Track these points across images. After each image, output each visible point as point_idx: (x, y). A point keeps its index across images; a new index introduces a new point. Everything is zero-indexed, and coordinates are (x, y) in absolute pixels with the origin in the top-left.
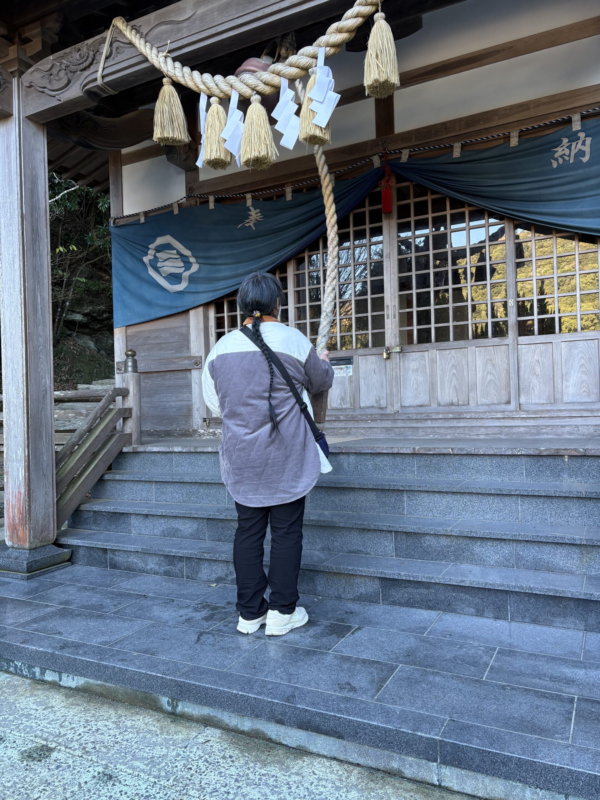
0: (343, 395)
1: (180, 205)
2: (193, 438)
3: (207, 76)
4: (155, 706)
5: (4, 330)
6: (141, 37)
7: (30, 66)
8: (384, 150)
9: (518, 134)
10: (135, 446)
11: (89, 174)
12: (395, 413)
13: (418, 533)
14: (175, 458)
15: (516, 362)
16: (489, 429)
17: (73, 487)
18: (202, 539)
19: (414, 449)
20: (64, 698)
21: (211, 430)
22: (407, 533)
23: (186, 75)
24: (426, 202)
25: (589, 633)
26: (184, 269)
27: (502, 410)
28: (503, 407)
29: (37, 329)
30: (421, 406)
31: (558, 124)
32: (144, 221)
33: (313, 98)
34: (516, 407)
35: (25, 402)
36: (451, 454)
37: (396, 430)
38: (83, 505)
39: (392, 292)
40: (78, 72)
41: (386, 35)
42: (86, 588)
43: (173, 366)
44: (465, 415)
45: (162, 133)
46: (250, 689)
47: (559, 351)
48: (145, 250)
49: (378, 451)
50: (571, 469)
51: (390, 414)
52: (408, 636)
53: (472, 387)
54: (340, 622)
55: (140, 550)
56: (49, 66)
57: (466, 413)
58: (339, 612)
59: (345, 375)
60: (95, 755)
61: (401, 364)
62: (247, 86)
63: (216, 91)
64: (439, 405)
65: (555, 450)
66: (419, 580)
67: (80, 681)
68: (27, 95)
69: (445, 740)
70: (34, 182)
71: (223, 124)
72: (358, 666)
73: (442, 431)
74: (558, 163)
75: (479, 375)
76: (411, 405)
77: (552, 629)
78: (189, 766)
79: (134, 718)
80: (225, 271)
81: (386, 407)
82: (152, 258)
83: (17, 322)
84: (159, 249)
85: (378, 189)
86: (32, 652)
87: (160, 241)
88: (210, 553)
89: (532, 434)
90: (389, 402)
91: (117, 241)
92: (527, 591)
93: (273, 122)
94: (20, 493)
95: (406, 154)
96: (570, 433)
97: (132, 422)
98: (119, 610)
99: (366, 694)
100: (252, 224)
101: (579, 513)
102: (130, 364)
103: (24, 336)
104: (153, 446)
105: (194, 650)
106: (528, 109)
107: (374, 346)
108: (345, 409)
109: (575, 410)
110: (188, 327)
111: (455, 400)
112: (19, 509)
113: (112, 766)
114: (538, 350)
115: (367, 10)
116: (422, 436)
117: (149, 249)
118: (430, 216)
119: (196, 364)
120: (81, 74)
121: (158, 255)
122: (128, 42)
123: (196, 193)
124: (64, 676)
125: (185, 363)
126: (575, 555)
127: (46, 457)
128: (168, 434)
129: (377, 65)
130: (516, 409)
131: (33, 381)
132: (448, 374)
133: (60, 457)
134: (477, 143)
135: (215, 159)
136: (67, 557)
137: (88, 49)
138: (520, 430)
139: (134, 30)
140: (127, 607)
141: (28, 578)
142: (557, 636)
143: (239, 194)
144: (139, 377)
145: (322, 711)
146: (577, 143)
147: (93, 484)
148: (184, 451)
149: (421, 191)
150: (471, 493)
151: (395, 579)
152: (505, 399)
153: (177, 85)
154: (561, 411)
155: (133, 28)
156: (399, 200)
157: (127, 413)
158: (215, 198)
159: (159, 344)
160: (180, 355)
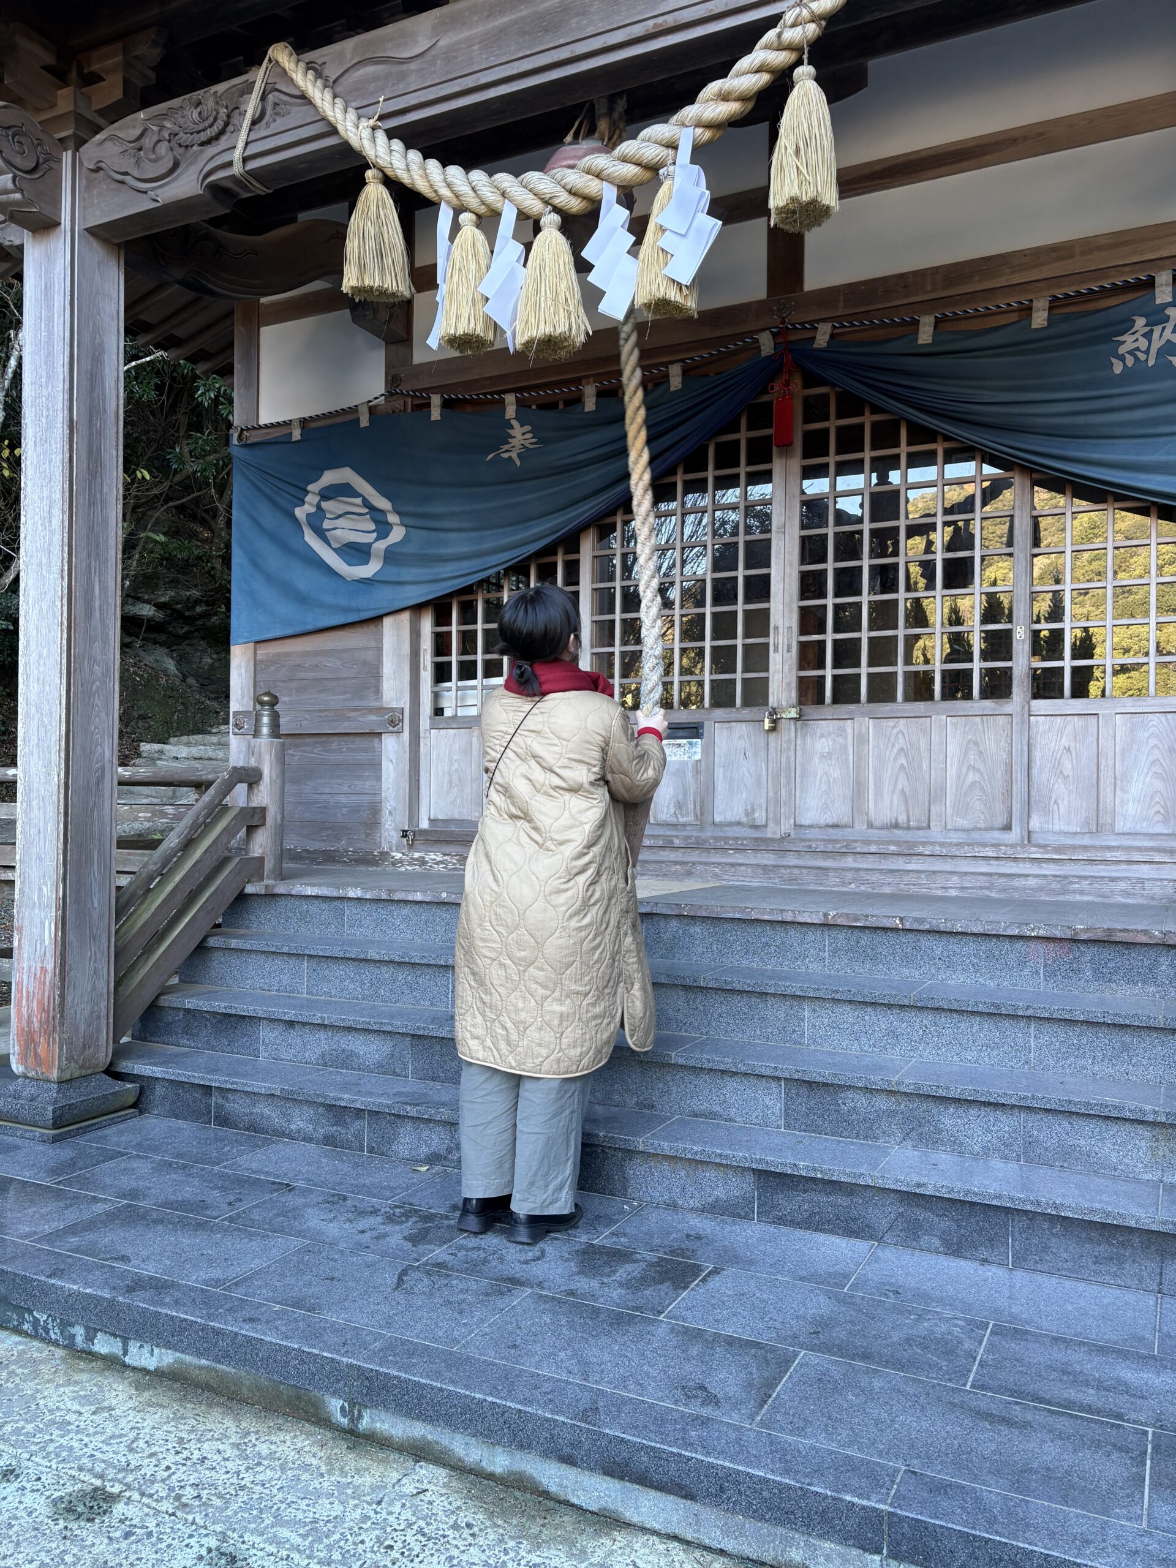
0: (680, 797)
1: (372, 410)
2: (379, 869)
3: (455, 172)
4: (316, 1414)
5: (26, 648)
6: (325, 87)
7: (98, 130)
8: (783, 322)
9: (1047, 305)
10: (271, 882)
11: (192, 337)
12: (782, 839)
13: (833, 1085)
14: (348, 910)
15: (1026, 749)
16: (967, 878)
17: (147, 959)
18: (398, 1075)
19: (826, 915)
20: (133, 1391)
21: (416, 855)
22: (810, 1084)
23: (413, 167)
24: (861, 427)
25: (1166, 1299)
26: (375, 535)
27: (994, 842)
28: (997, 835)
29: (91, 648)
30: (835, 826)
31: (1127, 288)
32: (299, 438)
33: (666, 226)
34: (1022, 837)
35: (62, 791)
36: (896, 930)
37: (783, 871)
38: (165, 997)
39: (786, 601)
40: (195, 148)
41: (818, 110)
42: (170, 1165)
43: (346, 724)
44: (921, 849)
45: (361, 277)
46: (509, 1391)
47: (1111, 731)
48: (300, 494)
49: (755, 915)
50: (1136, 970)
51: (773, 840)
52: (812, 1291)
53: (936, 794)
54: (678, 1256)
55: (278, 1093)
56: (138, 132)
57: (924, 844)
58: (674, 1235)
59: (686, 758)
60: (201, 1513)
61: (798, 742)
62: (535, 195)
63: (473, 202)
64: (871, 826)
65: (1104, 930)
66: (834, 1179)
67: (165, 1358)
68: (89, 186)
69: (899, 1512)
70: (96, 359)
71: (483, 266)
72: (719, 1350)
73: (874, 878)
74: (1125, 364)
75: (952, 772)
76: (815, 823)
77: (1095, 1287)
78: (387, 1543)
79: (273, 1438)
80: (458, 543)
81: (766, 826)
82: (313, 510)
83: (52, 633)
84: (327, 494)
85: (765, 398)
86: (70, 1295)
87: (329, 478)
88: (417, 1105)
89: (1051, 891)
90: (771, 816)
91: (244, 474)
92: (1049, 1211)
93: (583, 267)
94: (44, 970)
95: (825, 333)
96: (1127, 894)
97: (266, 834)
98: (238, 1214)
99: (739, 1410)
100: (514, 455)
101: (1149, 1059)
102: (265, 720)
103: (64, 661)
104: (307, 885)
105: (394, 1304)
106: (1071, 256)
107: (746, 703)
108: (684, 825)
109: (1139, 849)
110: (380, 649)
111: (902, 819)
112: (40, 1003)
113: (235, 1535)
114: (1069, 728)
115: (781, 58)
116: (835, 886)
117: (307, 492)
118: (867, 455)
119: (392, 723)
120: (202, 151)
121: (324, 505)
122: (297, 93)
123: (404, 388)
124: (133, 1347)
125: (371, 721)
126: (1143, 1143)
127: (99, 900)
128: (331, 857)
129: (798, 168)
130: (1023, 841)
131: (78, 751)
132: (890, 766)
133: (123, 900)
134: (967, 317)
135: (465, 335)
136: (131, 1100)
137: (217, 103)
138: (1029, 883)
139: (311, 72)
140: (253, 1207)
141: (55, 1140)
142: (1105, 1301)
143: (491, 394)
144: (283, 745)
145: (653, 1444)
146: (1164, 328)
147: (186, 956)
148: (368, 897)
149: (850, 405)
150: (937, 1009)
151: (786, 1175)
152: (1001, 821)
153: (391, 184)
154: (1110, 848)
155: (310, 66)
156: (807, 420)
157: (255, 817)
158: (444, 399)
159: (320, 680)
160: (363, 704)
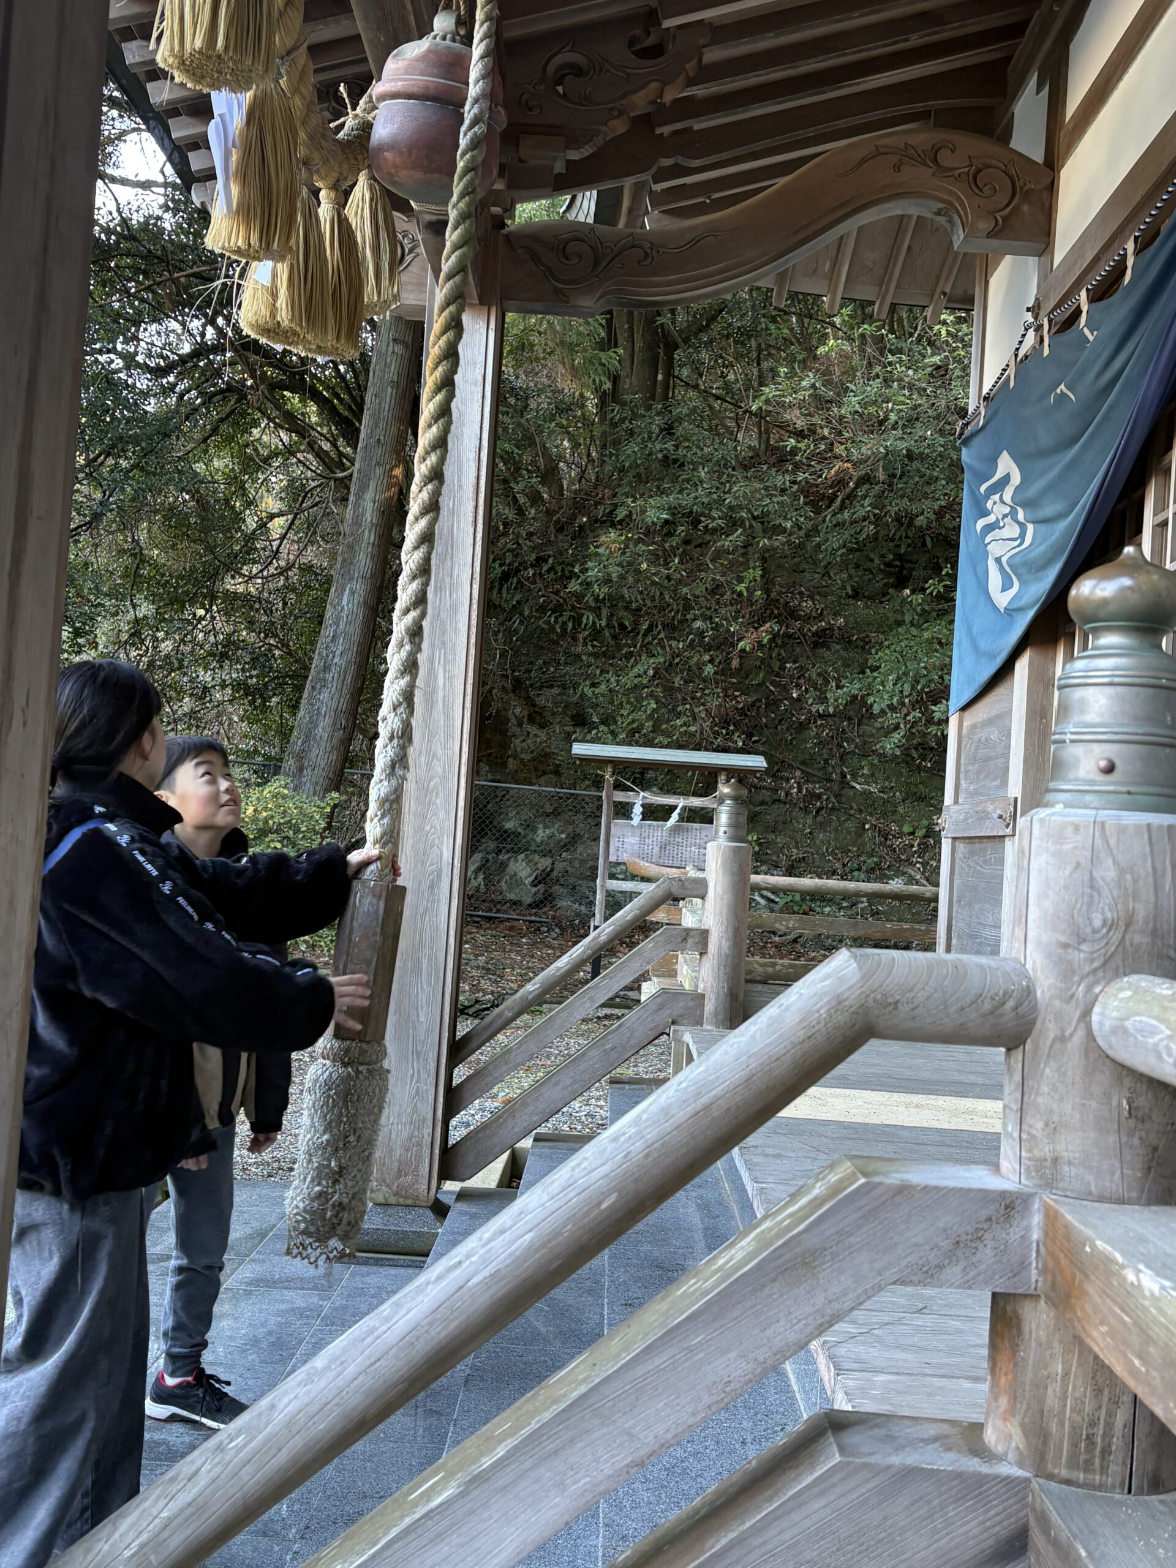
1: (1017, 360)
10: (711, 1029)
26: (1018, 542)
32: (983, 421)
43: (987, 823)
87: (1000, 466)
97: (707, 965)
119: (1004, 821)
123: (1041, 316)
131: (409, 852)
157: (690, 941)
158: (1050, 321)
159: (988, 759)
160: (1001, 793)
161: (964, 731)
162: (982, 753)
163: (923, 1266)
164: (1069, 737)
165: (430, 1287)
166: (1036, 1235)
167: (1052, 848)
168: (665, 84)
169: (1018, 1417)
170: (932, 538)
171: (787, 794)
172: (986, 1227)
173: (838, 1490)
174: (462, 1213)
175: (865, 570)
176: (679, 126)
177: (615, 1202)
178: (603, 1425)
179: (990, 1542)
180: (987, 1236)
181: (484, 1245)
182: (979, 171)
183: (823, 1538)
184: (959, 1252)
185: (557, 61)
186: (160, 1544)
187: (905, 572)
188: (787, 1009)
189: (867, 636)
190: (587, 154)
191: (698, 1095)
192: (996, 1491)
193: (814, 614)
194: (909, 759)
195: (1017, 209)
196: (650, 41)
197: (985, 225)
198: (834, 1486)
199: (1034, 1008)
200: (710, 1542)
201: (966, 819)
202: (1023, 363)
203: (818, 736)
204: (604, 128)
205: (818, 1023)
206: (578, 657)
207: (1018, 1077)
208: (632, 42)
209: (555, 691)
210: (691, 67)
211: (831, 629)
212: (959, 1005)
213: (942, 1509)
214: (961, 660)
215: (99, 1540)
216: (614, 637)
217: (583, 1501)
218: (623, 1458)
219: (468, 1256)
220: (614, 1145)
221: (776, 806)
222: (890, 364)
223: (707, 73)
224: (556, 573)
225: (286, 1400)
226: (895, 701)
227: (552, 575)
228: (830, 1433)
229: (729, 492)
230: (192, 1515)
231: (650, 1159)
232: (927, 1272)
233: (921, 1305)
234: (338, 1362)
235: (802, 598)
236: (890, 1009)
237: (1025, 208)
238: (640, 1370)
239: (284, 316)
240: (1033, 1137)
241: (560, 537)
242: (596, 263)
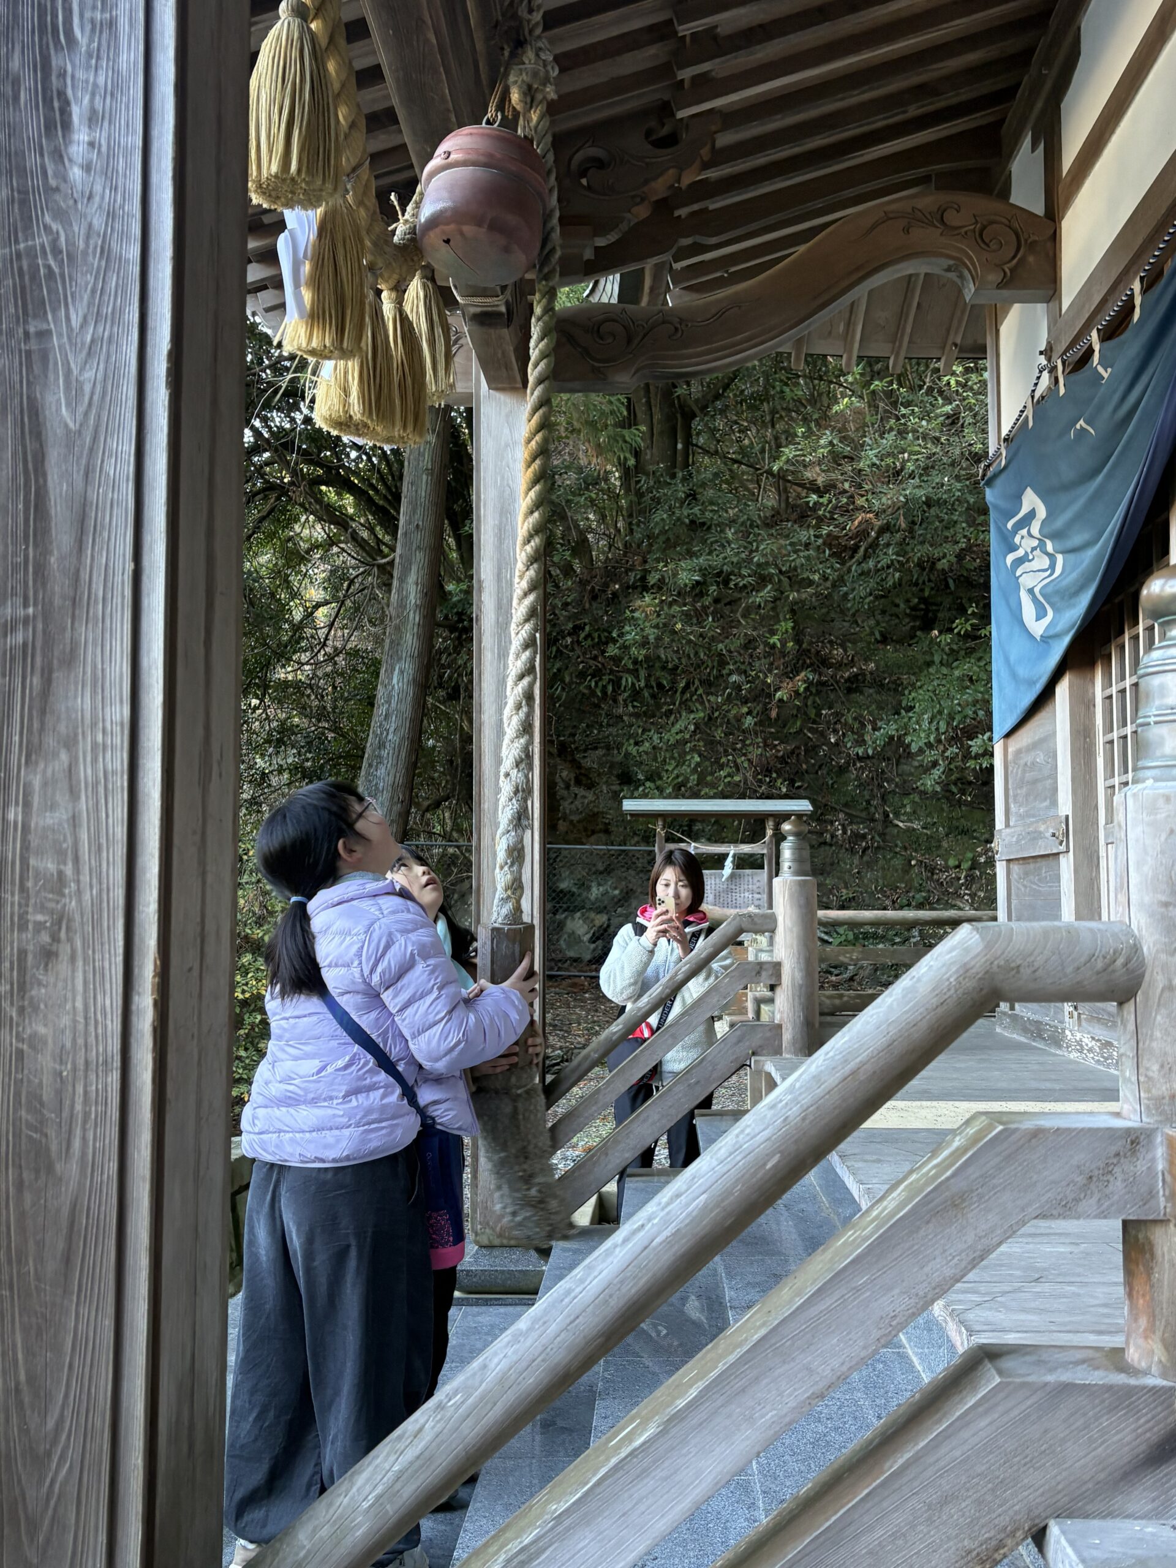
21: (1078, 1036)
26: (1049, 572)
32: (1005, 462)
43: (1040, 842)
87: (1025, 505)
97: (783, 996)
119: (1057, 838)
123: (1054, 358)
143: (1086, 337)
157: (764, 974)
158: (1064, 363)
159: (1035, 782)
160: (1051, 813)
161: (1010, 757)
162: (1029, 776)
163: (1061, 1200)
164: (1152, 720)
165: (618, 1250)
166: (1160, 1166)
167: (1146, 819)
168: (681, 169)
169: (1159, 1334)
170: (954, 581)
171: (832, 837)
172: (1115, 1161)
173: (1001, 1409)
174: (564, 1250)
175: (891, 615)
176: (696, 207)
177: (779, 1161)
178: (784, 1362)
179: (1143, 1447)
180: (1117, 1170)
181: (663, 1209)
182: (984, 228)
183: (991, 1452)
184: (1093, 1186)
185: (579, 157)
186: (394, 1495)
187: (930, 615)
188: (919, 980)
189: (899, 678)
190: (613, 240)
191: (846, 1061)
192: (1145, 1400)
193: (845, 661)
194: (948, 794)
195: (1023, 260)
196: (665, 131)
197: (994, 277)
198: (997, 1405)
199: (1142, 964)
200: (888, 1464)
201: (1018, 841)
202: (1040, 404)
203: (858, 778)
204: (628, 215)
205: (949, 990)
206: (620, 717)
207: (1131, 1027)
208: (648, 133)
209: (600, 752)
210: (705, 153)
211: (864, 675)
212: (1076, 965)
213: (1097, 1420)
214: (1001, 689)
215: (340, 1495)
216: (653, 696)
217: (772, 1432)
218: (803, 1392)
219: (649, 1220)
220: (772, 1112)
221: (822, 849)
222: (904, 416)
223: (719, 157)
224: (593, 639)
225: (496, 1360)
226: (932, 739)
227: (589, 642)
228: (986, 1361)
229: (757, 550)
230: (421, 1467)
231: (807, 1122)
232: (1065, 1206)
233: (1037, 1276)
234: (541, 1323)
235: (832, 646)
236: (1014, 972)
237: (1031, 259)
238: (813, 1311)
239: (356, 409)
240: (1149, 1078)
241: (595, 605)
242: (629, 341)
